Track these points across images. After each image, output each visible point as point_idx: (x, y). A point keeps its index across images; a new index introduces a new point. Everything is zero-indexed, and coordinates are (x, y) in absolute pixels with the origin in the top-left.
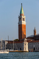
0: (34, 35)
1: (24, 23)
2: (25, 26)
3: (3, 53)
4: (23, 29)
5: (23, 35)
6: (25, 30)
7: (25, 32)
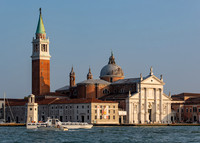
0: (69, 84)
1: (44, 56)
2: (47, 64)
3: (79, 127)
4: (42, 71)
5: (41, 84)
6: (48, 74)
7: (48, 79)
